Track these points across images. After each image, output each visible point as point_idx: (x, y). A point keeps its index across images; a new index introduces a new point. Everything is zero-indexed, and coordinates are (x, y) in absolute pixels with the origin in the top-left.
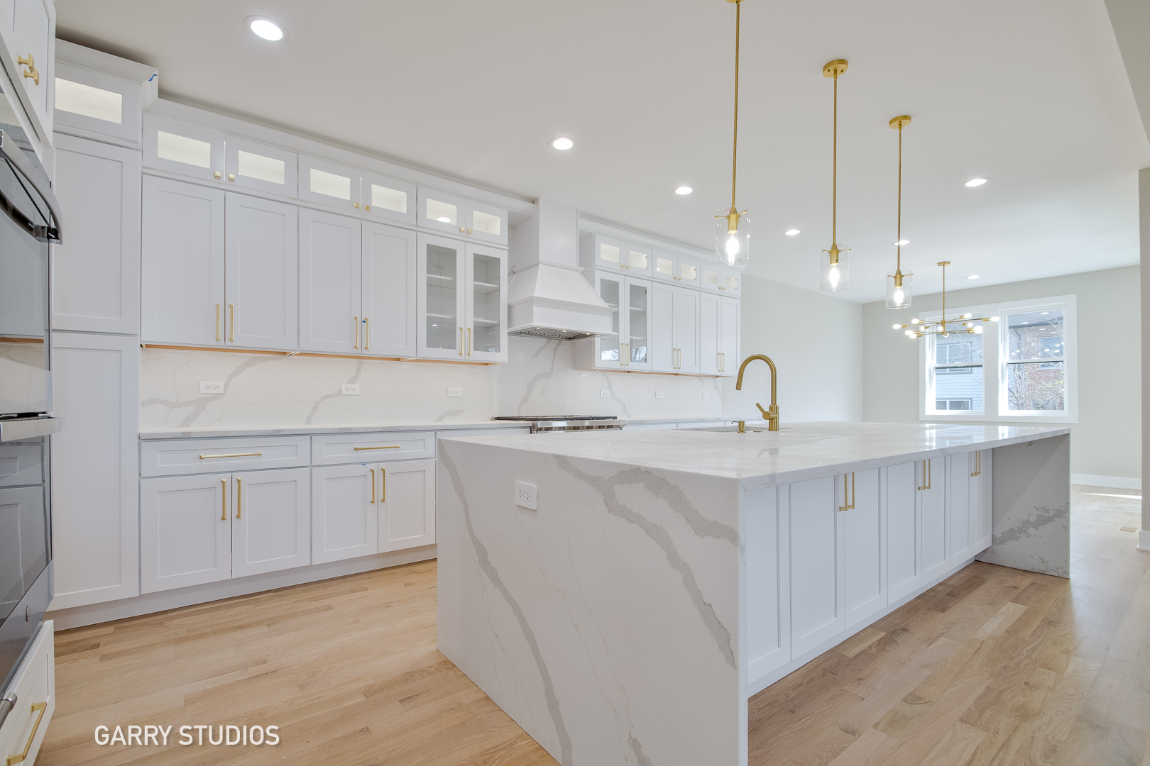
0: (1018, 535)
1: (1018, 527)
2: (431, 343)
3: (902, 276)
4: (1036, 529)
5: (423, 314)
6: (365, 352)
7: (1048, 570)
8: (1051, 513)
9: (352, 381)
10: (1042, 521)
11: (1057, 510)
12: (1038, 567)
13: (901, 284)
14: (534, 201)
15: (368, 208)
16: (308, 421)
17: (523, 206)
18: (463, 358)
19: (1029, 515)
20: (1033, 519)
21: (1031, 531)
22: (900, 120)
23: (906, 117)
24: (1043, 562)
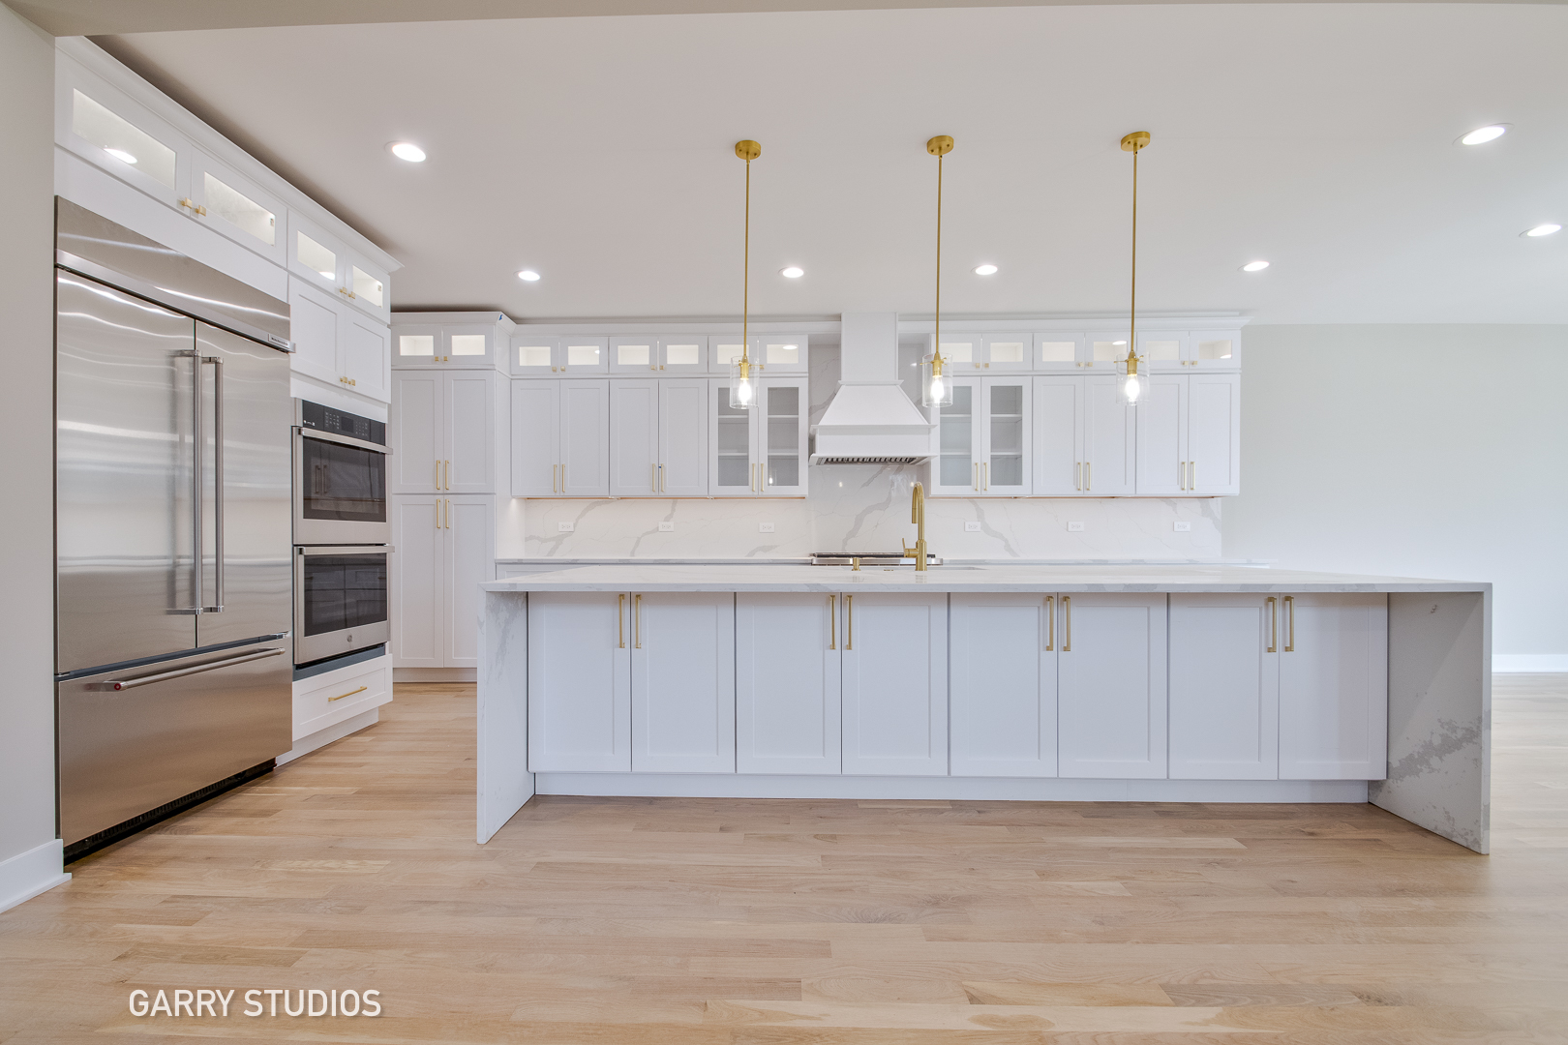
0: (1419, 767)
1: (1419, 753)
2: (723, 482)
3: (1136, 360)
4: (1441, 758)
5: (715, 454)
6: (661, 494)
7: (1455, 833)
8: (1460, 734)
9: (667, 519)
10: (1449, 746)
11: (1467, 730)
12: (1443, 828)
13: (1135, 372)
14: (838, 317)
15: (662, 368)
16: (633, 554)
17: (823, 328)
18: (756, 494)
19: (1432, 733)
20: (1437, 741)
21: (1434, 761)
22: (1134, 141)
23: (1137, 134)
24: (1449, 818)
